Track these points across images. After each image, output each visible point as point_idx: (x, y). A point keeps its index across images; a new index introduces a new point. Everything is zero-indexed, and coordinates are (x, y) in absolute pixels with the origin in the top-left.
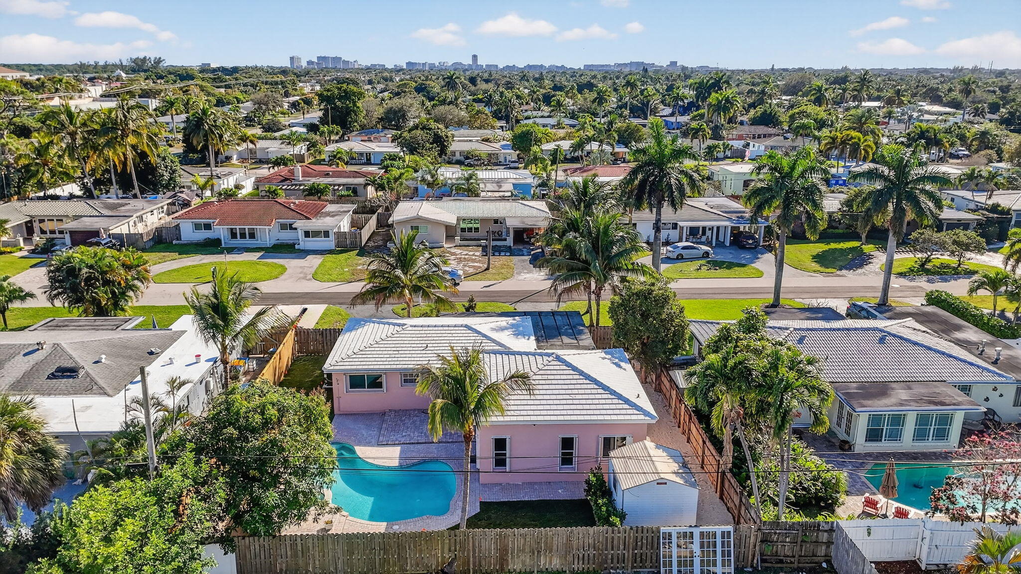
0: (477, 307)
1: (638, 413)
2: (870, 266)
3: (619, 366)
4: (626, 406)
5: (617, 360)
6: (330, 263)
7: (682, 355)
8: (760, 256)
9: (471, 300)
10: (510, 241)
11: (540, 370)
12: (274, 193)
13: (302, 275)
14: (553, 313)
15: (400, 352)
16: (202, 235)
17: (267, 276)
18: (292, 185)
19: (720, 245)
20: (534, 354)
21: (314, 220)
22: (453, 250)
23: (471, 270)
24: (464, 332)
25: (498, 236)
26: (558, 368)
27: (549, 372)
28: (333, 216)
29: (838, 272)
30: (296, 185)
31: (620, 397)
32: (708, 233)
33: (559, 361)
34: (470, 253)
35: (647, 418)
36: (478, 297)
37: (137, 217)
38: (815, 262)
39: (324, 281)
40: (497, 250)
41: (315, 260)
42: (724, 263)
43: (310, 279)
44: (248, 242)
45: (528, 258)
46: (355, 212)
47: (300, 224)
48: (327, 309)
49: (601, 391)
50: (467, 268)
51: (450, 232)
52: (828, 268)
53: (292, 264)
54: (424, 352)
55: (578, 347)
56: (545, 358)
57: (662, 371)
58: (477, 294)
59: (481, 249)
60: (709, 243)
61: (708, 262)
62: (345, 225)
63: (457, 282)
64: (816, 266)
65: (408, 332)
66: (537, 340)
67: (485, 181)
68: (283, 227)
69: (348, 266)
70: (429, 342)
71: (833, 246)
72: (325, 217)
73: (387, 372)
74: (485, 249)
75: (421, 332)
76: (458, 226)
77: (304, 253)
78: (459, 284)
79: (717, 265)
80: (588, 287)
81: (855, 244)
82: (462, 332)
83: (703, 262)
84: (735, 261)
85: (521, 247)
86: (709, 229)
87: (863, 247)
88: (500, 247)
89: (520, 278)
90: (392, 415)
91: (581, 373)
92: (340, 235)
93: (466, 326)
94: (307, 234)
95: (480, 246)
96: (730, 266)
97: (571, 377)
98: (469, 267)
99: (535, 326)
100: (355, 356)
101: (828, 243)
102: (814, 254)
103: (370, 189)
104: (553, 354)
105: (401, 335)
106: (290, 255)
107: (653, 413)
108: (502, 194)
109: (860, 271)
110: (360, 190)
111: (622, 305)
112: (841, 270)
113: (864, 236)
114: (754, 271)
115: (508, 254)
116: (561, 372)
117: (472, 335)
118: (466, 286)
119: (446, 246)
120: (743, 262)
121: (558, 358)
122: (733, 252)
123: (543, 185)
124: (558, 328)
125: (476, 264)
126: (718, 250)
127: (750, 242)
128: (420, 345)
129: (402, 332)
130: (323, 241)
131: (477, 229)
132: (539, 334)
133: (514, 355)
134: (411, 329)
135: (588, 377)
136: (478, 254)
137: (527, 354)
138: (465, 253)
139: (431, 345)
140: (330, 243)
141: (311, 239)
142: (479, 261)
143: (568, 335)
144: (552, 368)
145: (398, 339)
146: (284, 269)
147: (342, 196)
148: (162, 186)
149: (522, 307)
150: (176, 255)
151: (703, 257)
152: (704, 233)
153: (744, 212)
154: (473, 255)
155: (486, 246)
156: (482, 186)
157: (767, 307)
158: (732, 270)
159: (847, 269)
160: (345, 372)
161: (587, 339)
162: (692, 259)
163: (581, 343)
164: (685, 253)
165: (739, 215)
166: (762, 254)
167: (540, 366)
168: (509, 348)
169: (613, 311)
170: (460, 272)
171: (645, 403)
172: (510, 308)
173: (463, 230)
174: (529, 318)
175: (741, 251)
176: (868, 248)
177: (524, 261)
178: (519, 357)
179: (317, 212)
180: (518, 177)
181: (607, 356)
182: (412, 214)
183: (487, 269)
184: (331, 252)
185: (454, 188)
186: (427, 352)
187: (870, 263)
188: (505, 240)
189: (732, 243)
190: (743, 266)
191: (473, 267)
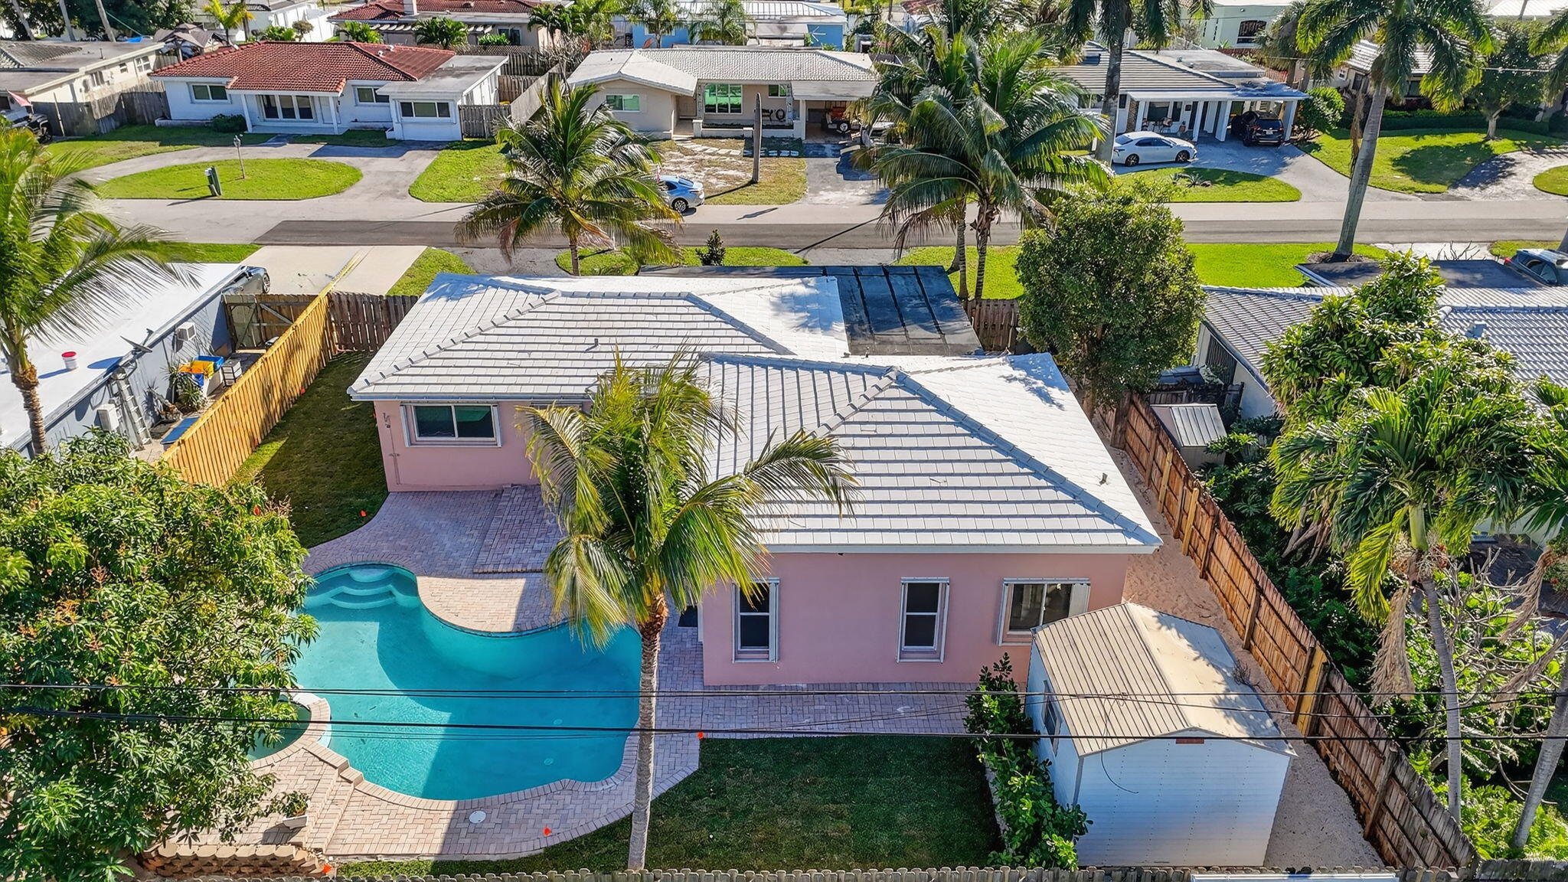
0: (726, 256)
1: (1111, 526)
2: (1512, 180)
3: (1047, 399)
4: (1079, 509)
5: (1040, 384)
6: (447, 166)
7: (1180, 365)
8: (1288, 160)
9: (714, 243)
10: (799, 130)
11: (857, 410)
12: (361, 36)
13: (388, 188)
14: (886, 271)
15: (534, 355)
16: (209, 109)
17: (320, 188)
18: (399, 25)
19: (1207, 139)
20: (843, 370)
21: (420, 82)
22: (689, 145)
23: (721, 185)
24: (685, 310)
25: (777, 119)
26: (902, 405)
27: (879, 417)
28: (458, 76)
29: (1451, 192)
30: (406, 24)
31: (1059, 483)
32: (1185, 116)
33: (905, 388)
34: (720, 152)
35: (1133, 541)
36: (729, 236)
37: (91, 73)
38: (1399, 170)
39: (430, 201)
40: (774, 147)
41: (420, 161)
42: (1219, 172)
43: (403, 196)
44: (298, 124)
45: (832, 162)
46: (507, 70)
47: (394, 89)
48: (424, 256)
49: (1012, 467)
50: (713, 180)
51: (685, 108)
52: (1428, 183)
53: (376, 167)
54: (590, 356)
55: (942, 350)
56: (872, 380)
57: (1132, 402)
58: (729, 231)
59: (742, 143)
60: (1186, 136)
61: (1188, 171)
62: (484, 94)
63: (691, 205)
64: (1407, 181)
65: (555, 308)
66: (852, 333)
67: (756, 20)
68: (364, 95)
69: (481, 171)
70: (602, 332)
71: (1431, 140)
72: (443, 77)
73: (499, 400)
74: (749, 142)
75: (585, 309)
76: (700, 99)
77: (401, 146)
78: (693, 210)
79: (1206, 176)
80: (958, 216)
81: (1476, 138)
82: (680, 310)
83: (1178, 170)
84: (1241, 170)
85: (821, 141)
86: (1188, 108)
87: (1490, 142)
88: (781, 140)
89: (818, 200)
90: (518, 498)
91: (961, 420)
92: (470, 112)
93: (689, 297)
94: (407, 109)
95: (742, 138)
96: (1232, 179)
97: (934, 429)
98: (718, 177)
99: (846, 298)
100: (426, 362)
101: (1420, 136)
102: (1397, 156)
103: (543, 33)
104: (890, 369)
105: (540, 316)
106: (373, 150)
107: (1147, 526)
108: (788, 42)
109: (1492, 189)
110: (523, 33)
111: (1051, 250)
112: (1455, 186)
113: (1492, 124)
114: (1281, 189)
115: (796, 153)
116: (911, 417)
117: (701, 318)
118: (709, 215)
119: (675, 137)
120: (1257, 171)
121: (903, 381)
122: (1235, 152)
123: (865, 29)
124: (897, 305)
125: (731, 172)
126: (1206, 149)
127: (1270, 132)
128: (581, 340)
129: (543, 308)
130: (438, 123)
131: (736, 108)
132: (854, 317)
133: (794, 369)
134: (563, 300)
135: (976, 429)
136: (737, 152)
137: (827, 368)
138: (710, 150)
139: (606, 340)
140: (451, 128)
141: (415, 119)
142: (738, 168)
143: (919, 320)
144: (886, 405)
145: (531, 323)
146: (356, 175)
147: (488, 43)
148: (155, 20)
149: (819, 258)
150: (154, 146)
151: (1177, 162)
152: (1176, 117)
153: (1255, 75)
154: (727, 155)
155: (751, 139)
156: (749, 26)
157: (1324, 260)
158: (1236, 187)
159: (1466, 185)
160: (403, 400)
161: (964, 332)
162: (1155, 165)
163: (950, 339)
164: (1144, 153)
165: (1247, 80)
166: (1292, 157)
167: (858, 402)
168: (786, 351)
169: (1027, 265)
170: (697, 186)
171: (1121, 497)
172: (794, 259)
173: (710, 108)
174: (833, 283)
175: (1250, 151)
176: (1502, 147)
177: (825, 167)
178: (805, 375)
179: (431, 70)
180: (818, 13)
181: (1018, 373)
182: (610, 71)
183: (753, 182)
184: (452, 145)
185: (697, 29)
186: (596, 356)
187: (1511, 174)
188: (791, 127)
189: (1232, 135)
190: (1257, 178)
191: (726, 178)
